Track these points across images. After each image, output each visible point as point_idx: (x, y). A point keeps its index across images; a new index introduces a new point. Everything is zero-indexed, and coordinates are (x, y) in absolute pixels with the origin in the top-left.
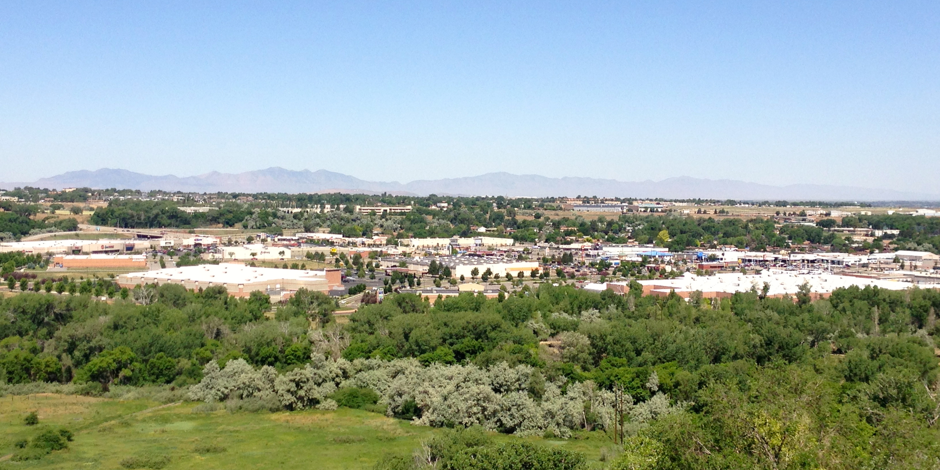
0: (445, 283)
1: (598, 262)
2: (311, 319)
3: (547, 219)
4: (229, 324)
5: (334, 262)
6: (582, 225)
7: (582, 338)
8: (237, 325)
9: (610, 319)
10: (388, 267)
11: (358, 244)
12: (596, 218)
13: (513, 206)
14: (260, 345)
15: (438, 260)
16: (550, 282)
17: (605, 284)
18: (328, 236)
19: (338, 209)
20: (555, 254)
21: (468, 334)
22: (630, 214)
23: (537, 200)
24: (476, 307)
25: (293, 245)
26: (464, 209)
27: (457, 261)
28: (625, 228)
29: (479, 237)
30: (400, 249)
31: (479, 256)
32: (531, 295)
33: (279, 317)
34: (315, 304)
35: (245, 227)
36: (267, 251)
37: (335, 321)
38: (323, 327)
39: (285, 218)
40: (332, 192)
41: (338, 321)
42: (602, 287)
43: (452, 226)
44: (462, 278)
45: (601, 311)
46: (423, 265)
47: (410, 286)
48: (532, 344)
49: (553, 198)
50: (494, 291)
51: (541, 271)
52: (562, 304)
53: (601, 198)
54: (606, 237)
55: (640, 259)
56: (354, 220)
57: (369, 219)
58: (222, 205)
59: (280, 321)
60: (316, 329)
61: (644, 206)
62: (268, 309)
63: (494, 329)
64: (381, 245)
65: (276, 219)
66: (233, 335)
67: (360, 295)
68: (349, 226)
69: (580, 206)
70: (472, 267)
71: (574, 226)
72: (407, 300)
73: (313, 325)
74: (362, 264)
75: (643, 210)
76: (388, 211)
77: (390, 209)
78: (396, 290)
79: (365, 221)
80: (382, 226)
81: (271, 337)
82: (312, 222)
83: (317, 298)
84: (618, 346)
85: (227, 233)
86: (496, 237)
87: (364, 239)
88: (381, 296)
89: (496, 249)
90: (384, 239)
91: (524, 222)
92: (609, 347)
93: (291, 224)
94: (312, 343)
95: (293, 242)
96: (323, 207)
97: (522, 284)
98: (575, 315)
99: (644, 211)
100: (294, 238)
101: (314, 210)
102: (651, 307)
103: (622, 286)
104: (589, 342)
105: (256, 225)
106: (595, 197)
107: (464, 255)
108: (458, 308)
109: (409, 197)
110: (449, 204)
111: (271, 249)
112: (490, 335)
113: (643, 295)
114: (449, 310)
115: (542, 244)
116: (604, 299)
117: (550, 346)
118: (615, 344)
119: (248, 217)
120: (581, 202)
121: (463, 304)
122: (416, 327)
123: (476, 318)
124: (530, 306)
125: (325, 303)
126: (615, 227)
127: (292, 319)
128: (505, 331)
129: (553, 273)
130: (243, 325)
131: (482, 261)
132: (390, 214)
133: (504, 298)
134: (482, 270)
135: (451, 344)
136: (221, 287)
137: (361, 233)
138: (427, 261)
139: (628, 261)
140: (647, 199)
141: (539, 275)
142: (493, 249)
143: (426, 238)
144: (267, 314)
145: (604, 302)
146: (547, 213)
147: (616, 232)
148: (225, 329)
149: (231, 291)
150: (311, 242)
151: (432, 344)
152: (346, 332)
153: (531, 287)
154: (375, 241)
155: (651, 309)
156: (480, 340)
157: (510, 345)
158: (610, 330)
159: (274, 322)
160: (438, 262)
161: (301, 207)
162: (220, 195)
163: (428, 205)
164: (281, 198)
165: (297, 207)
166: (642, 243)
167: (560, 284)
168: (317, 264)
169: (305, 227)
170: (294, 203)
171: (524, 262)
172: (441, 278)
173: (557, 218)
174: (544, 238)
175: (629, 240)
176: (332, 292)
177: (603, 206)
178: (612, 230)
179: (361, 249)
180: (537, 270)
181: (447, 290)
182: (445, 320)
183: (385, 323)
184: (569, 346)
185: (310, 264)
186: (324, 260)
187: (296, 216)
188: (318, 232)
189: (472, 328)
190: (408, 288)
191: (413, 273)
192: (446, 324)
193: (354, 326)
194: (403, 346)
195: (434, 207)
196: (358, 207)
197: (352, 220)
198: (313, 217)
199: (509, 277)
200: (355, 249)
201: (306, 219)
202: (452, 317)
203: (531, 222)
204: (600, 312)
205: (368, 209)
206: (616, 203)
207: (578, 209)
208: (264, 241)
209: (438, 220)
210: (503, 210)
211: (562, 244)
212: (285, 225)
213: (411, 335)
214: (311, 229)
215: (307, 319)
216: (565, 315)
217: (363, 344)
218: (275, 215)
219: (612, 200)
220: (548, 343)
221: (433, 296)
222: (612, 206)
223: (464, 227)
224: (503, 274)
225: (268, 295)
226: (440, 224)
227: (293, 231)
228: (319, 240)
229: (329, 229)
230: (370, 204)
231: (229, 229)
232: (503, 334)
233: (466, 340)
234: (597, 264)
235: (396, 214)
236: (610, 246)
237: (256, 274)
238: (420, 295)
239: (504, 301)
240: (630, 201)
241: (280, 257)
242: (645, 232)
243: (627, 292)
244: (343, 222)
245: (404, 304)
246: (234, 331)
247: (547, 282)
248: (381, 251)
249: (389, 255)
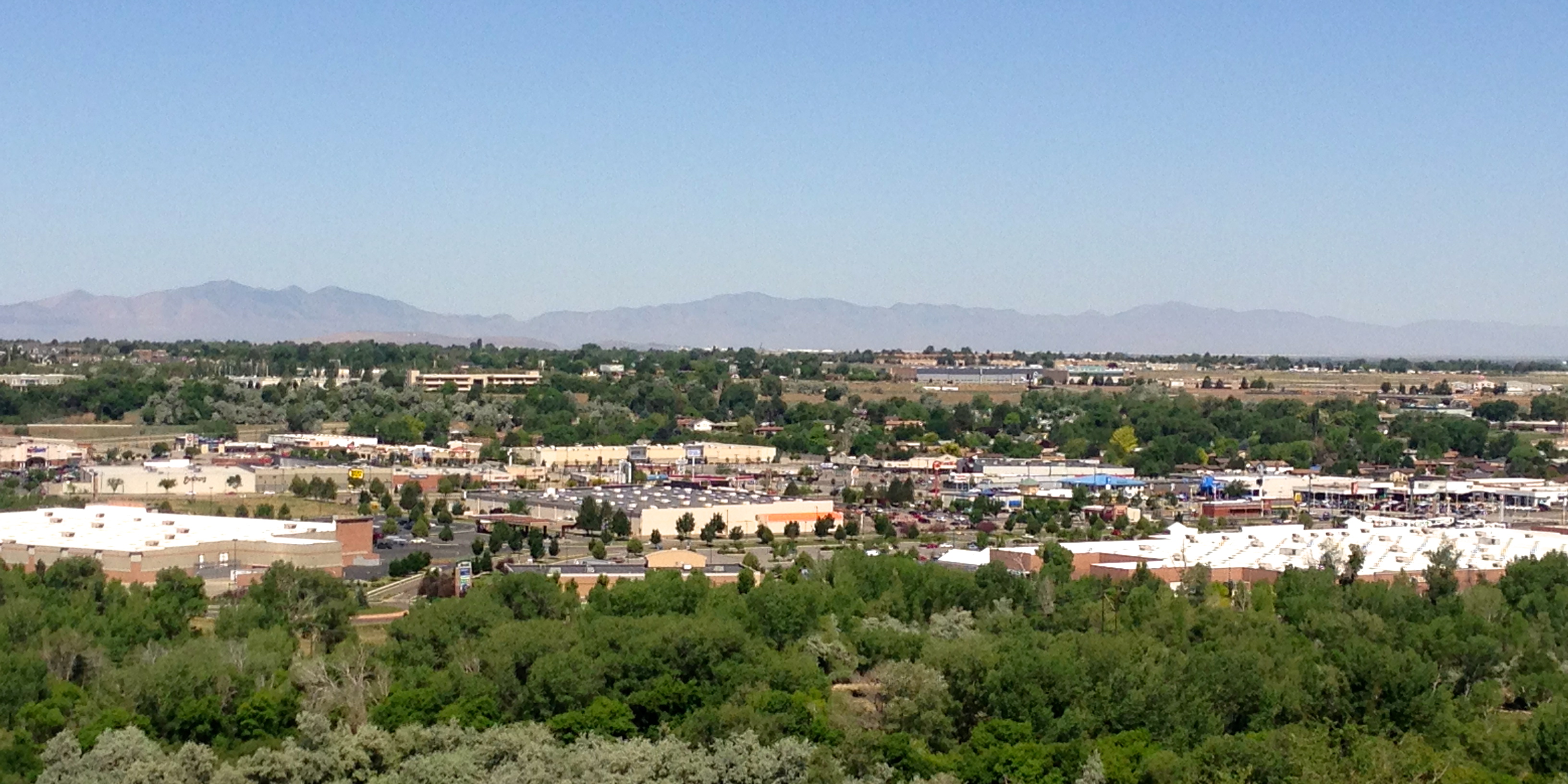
0: (616, 550)
1: (972, 499)
2: (299, 634)
3: (856, 401)
4: (106, 645)
5: (355, 501)
6: (937, 414)
7: (930, 676)
8: (125, 648)
9: (996, 630)
10: (482, 512)
11: (413, 458)
12: (968, 399)
13: (777, 372)
14: (178, 695)
15: (599, 496)
16: (860, 545)
17: (987, 551)
18: (343, 442)
19: (368, 378)
20: (872, 481)
21: (666, 667)
22: (1047, 389)
23: (831, 357)
24: (685, 605)
25: (261, 463)
26: (661, 379)
27: (645, 498)
28: (1035, 422)
29: (697, 444)
30: (513, 472)
31: (695, 486)
32: (814, 577)
33: (223, 630)
34: (311, 598)
35: (149, 420)
36: (199, 475)
37: (355, 639)
38: (328, 652)
39: (243, 400)
40: (354, 339)
41: (363, 638)
42: (981, 558)
43: (633, 418)
44: (656, 537)
45: (977, 613)
46: (562, 506)
47: (534, 556)
48: (813, 690)
49: (868, 352)
50: (728, 568)
51: (839, 522)
52: (886, 597)
53: (982, 352)
54: (992, 442)
55: (1069, 493)
56: (406, 405)
57: (440, 401)
58: (93, 370)
59: (226, 638)
60: (311, 657)
61: (1080, 370)
62: (199, 611)
63: (726, 655)
64: (468, 461)
65: (221, 403)
66: (114, 672)
67: (417, 578)
68: (391, 418)
69: (931, 370)
70: (680, 513)
71: (918, 416)
72: (525, 590)
73: (305, 646)
74: (422, 506)
75: (1076, 379)
76: (485, 383)
77: (490, 379)
78: (500, 566)
79: (431, 406)
80: (469, 418)
81: (203, 676)
82: (305, 409)
83: (315, 584)
84: (1013, 695)
85: (104, 434)
86: (734, 442)
87: (428, 449)
88: (464, 580)
89: (735, 471)
90: (474, 448)
91: (802, 407)
92: (992, 696)
93: (258, 412)
94: (300, 688)
95: (260, 455)
96: (332, 374)
97: (794, 551)
98: (916, 623)
99: (1080, 383)
100: (263, 445)
101: (313, 381)
102: (1090, 604)
103: (1027, 556)
104: (946, 685)
105: (174, 415)
106: (966, 350)
107: (660, 484)
108: (643, 606)
109: (534, 351)
110: (627, 368)
111: (208, 471)
112: (715, 670)
113: (1073, 577)
114: (621, 613)
115: (843, 458)
116: (983, 586)
117: (856, 694)
118: (1005, 689)
119: (155, 397)
120: (935, 363)
121: (655, 598)
122: (544, 651)
123: (688, 628)
124: (810, 602)
125: (333, 596)
126: (1013, 418)
127: (255, 634)
128: (751, 661)
129: (866, 525)
130: (139, 647)
131: (703, 499)
132: (490, 389)
133: (753, 582)
134: (702, 518)
135: (626, 691)
136: (88, 560)
137: (421, 434)
138: (574, 498)
139: (1042, 498)
140: (1088, 356)
141: (835, 530)
142: (727, 471)
143: (573, 444)
144: (197, 623)
145: (983, 591)
146: (856, 388)
147: (1014, 431)
148: (97, 658)
149: (111, 569)
150: (304, 454)
151: (582, 691)
152: (379, 664)
153: (814, 558)
154: (453, 453)
155: (1091, 607)
156: (692, 682)
157: (763, 692)
158: (994, 658)
159: (213, 641)
160: (599, 501)
161: (280, 374)
162: (90, 346)
163: (579, 370)
164: (233, 353)
165: (271, 375)
166: (1074, 457)
167: (884, 551)
168: (315, 504)
169: (289, 420)
170: (265, 365)
171: (799, 501)
172: (607, 539)
173: (878, 399)
174: (847, 443)
175: (1045, 450)
176: (351, 571)
177: (985, 372)
178: (1004, 426)
179: (422, 471)
180: (830, 519)
181: (620, 566)
182: (611, 635)
183: (473, 642)
184: (899, 694)
185: (297, 505)
186: (333, 497)
187: (268, 395)
188: (320, 431)
189: (673, 654)
190: (530, 560)
191: (540, 525)
192: (614, 646)
193: (399, 650)
194: (513, 696)
195: (591, 374)
196: (415, 374)
197: (402, 404)
198: (309, 398)
199: (764, 535)
200: (405, 472)
201: (292, 401)
202: (629, 628)
203: (816, 407)
204: (973, 615)
205: (439, 377)
206: (1015, 363)
207: (927, 377)
208: (190, 454)
209: (601, 402)
210: (751, 381)
211: (889, 459)
212: (243, 417)
213: (533, 669)
214: (305, 426)
215: (291, 635)
216: (893, 623)
217: (421, 692)
218: (218, 393)
219: (1006, 357)
220: (853, 687)
221: (587, 579)
222: (1005, 371)
223: (661, 420)
224: (750, 529)
225: (200, 578)
226: (605, 413)
227: (262, 429)
228: (322, 450)
229: (347, 425)
230: (444, 367)
231: (111, 425)
232: (745, 667)
233: (658, 681)
234: (969, 504)
235: (503, 389)
236: (1000, 464)
237: (171, 530)
238: (556, 578)
239: (751, 590)
240: (1048, 359)
241: (230, 489)
242: (1082, 431)
243: (1038, 570)
244: (378, 409)
245: (518, 599)
246: (117, 662)
247: (854, 547)
248: (468, 476)
249: (485, 484)
